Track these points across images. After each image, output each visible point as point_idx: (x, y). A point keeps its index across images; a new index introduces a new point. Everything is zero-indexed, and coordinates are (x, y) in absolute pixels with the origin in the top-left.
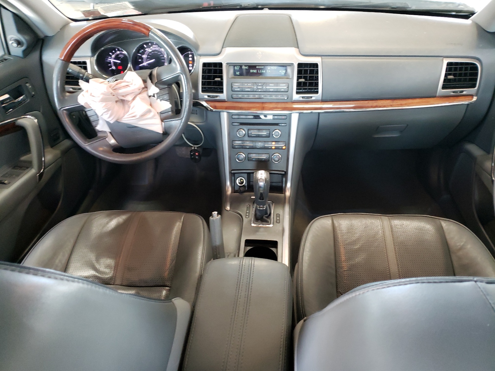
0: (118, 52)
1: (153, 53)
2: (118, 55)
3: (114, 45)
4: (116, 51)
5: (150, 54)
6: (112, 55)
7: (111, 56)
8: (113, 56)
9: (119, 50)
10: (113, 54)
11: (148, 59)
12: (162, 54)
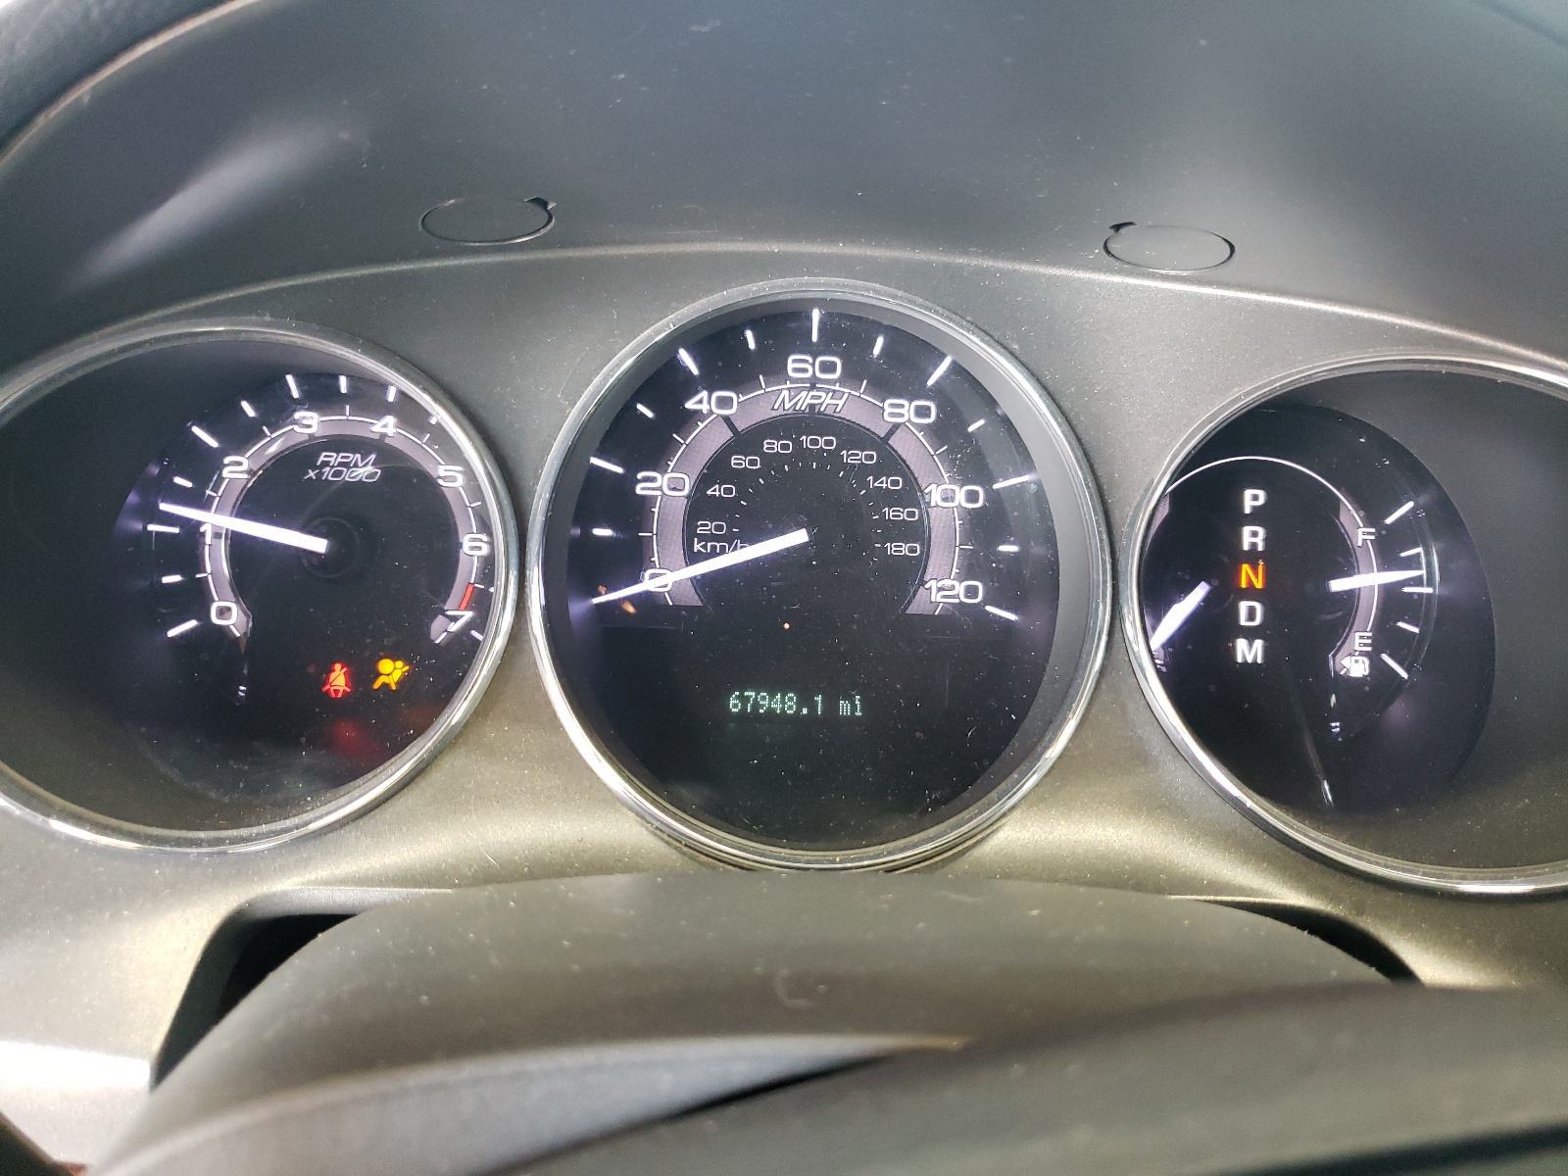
0: (310, 423)
1: (772, 446)
2: (302, 456)
3: (282, 308)
4: (278, 411)
5: (738, 461)
6: (223, 452)
7: (205, 467)
8: (237, 470)
9: (321, 391)
10: (241, 437)
11: (705, 527)
12: (892, 462)
